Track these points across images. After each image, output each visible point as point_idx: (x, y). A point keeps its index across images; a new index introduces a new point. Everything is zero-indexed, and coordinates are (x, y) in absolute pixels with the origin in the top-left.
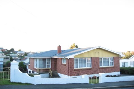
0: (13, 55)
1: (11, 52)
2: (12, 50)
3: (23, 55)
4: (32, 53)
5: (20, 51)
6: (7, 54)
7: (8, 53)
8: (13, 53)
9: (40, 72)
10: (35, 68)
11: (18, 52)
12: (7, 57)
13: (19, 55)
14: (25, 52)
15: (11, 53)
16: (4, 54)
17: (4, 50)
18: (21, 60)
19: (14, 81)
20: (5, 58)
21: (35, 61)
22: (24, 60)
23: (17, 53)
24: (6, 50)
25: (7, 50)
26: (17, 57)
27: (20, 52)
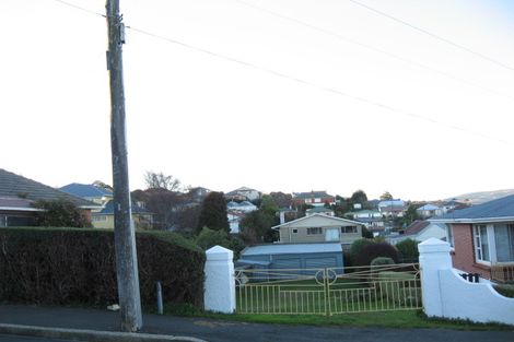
0: (366, 215)
1: (357, 206)
2: (359, 196)
3: (400, 215)
4: (434, 203)
5: (388, 197)
6: (343, 212)
7: (347, 210)
8: (362, 209)
9: (506, 279)
10: (480, 261)
11: (381, 205)
12: (349, 225)
13: (385, 213)
14: (406, 200)
15: (358, 210)
16: (332, 213)
17: (332, 199)
18: (402, 233)
19: (439, 314)
20: (342, 228)
21: (475, 236)
22: (416, 233)
23: (377, 208)
24: (338, 198)
25: (342, 199)
26: (381, 224)
27: (389, 203)
